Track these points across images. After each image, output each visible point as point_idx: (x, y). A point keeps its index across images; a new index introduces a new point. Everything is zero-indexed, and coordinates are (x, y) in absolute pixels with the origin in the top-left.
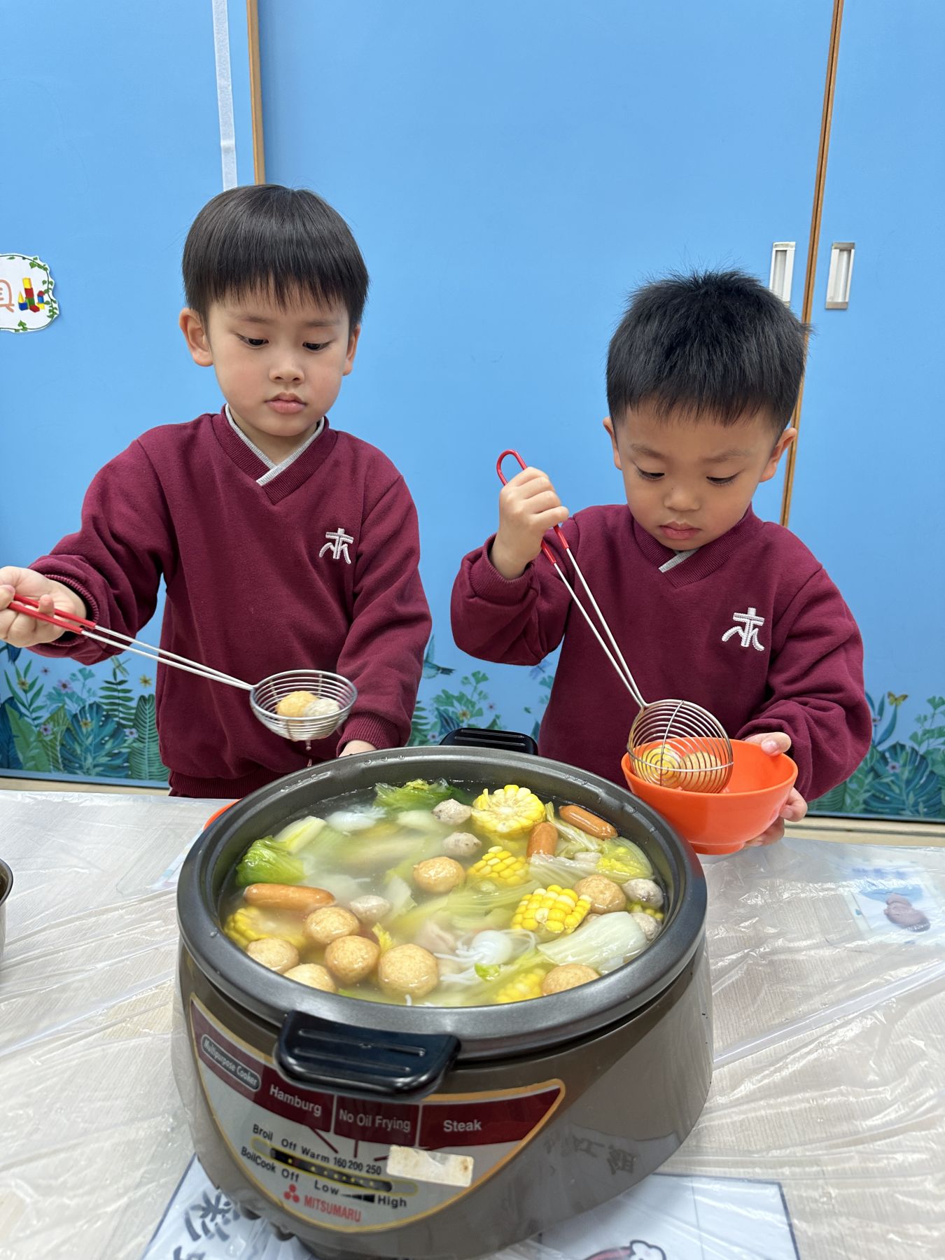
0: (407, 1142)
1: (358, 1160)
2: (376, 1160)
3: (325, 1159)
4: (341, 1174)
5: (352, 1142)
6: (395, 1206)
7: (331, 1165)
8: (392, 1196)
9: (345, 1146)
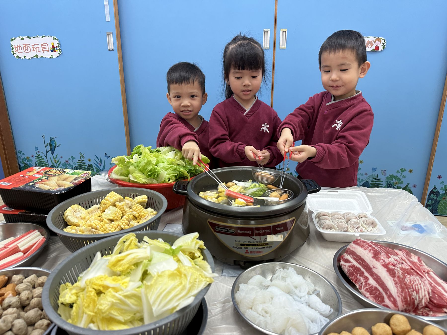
0: (270, 234)
1: (261, 240)
2: (265, 239)
3: (254, 242)
4: (257, 244)
5: (259, 237)
6: (270, 248)
7: (255, 243)
8: (269, 246)
9: (257, 238)
